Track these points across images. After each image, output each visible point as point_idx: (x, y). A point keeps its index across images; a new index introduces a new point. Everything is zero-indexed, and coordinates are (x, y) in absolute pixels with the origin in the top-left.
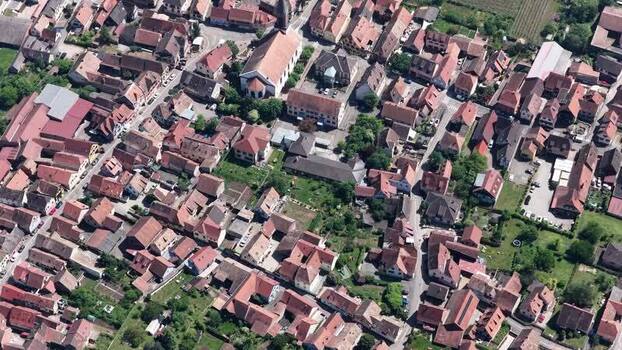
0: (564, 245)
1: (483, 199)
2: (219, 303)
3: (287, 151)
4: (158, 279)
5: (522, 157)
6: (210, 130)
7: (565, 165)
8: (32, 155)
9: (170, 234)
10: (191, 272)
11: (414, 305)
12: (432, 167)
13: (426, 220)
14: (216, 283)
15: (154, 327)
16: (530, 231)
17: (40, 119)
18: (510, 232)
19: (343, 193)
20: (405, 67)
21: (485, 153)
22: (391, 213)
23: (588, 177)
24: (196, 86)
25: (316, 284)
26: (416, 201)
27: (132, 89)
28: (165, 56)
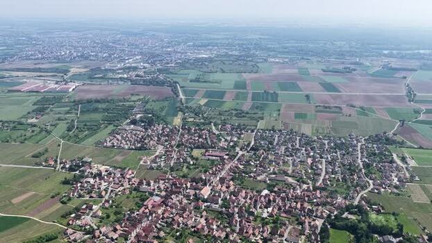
0: (271, 221)
1: (252, 214)
2: (193, 230)
3: (208, 207)
4: (179, 227)
5: (260, 208)
6: (190, 204)
7: (270, 210)
8: (150, 207)
9: (182, 218)
10: (187, 225)
11: (238, 231)
12: (240, 209)
13: (239, 217)
14: (192, 227)
15: (178, 234)
16: (263, 219)
17: (152, 201)
18: (259, 219)
19: (221, 213)
20: (233, 193)
21: (252, 206)
22: (231, 216)
23: (276, 211)
24: (188, 197)
25: (215, 227)
26: (237, 215)
27: (173, 196)
28: (180, 192)
